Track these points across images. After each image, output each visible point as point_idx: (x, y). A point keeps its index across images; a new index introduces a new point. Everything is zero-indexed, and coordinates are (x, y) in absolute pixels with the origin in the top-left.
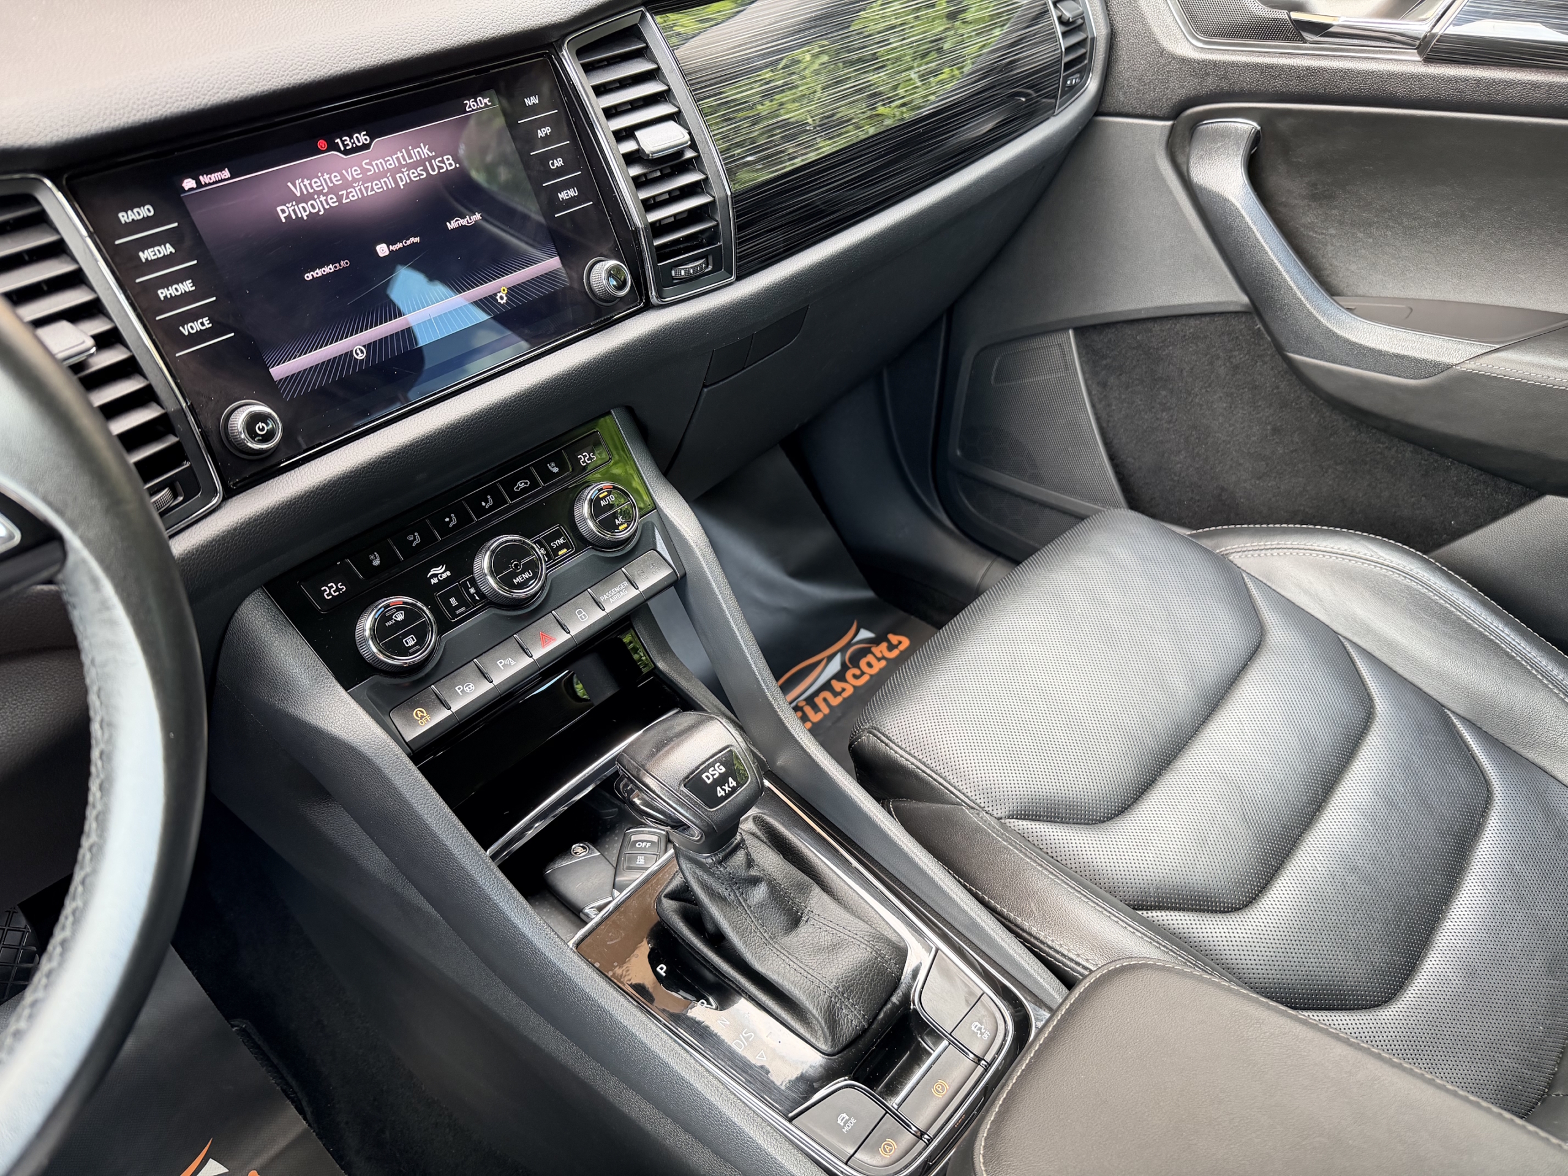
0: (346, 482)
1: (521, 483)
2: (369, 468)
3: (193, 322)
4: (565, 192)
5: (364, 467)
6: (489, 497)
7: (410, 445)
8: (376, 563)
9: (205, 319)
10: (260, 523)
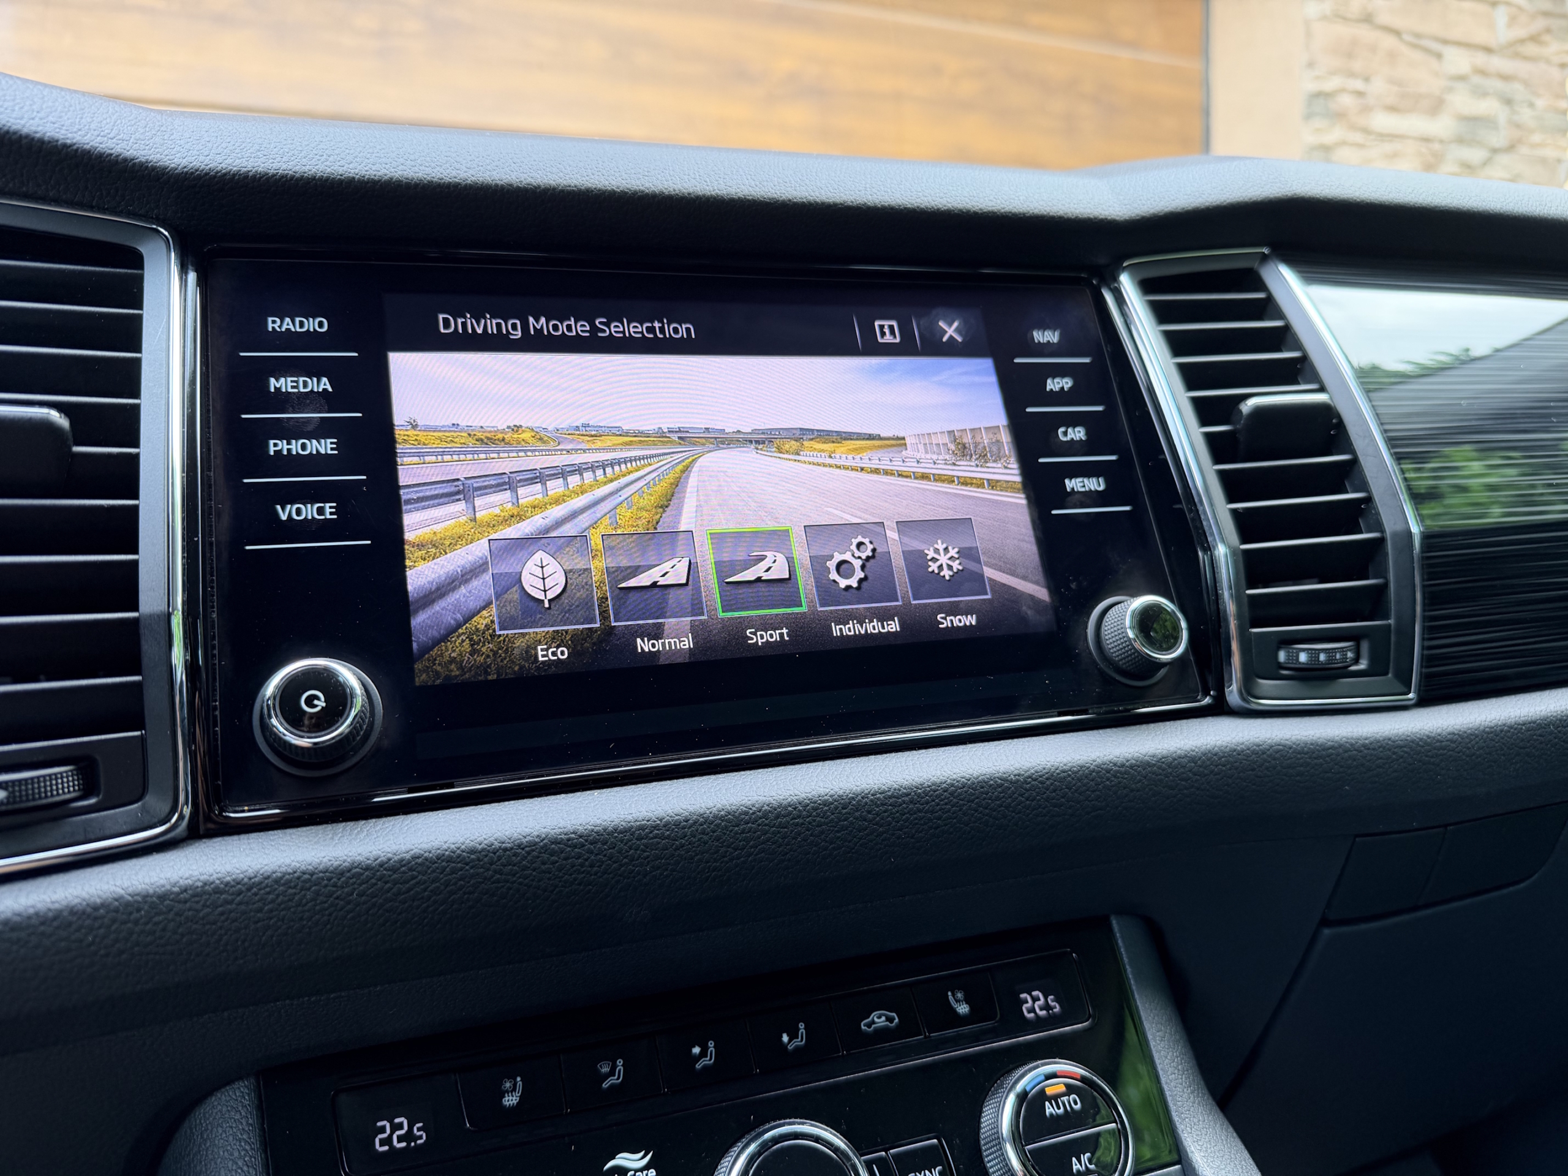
0: (454, 871)
1: (879, 1017)
2: (515, 855)
3: (304, 504)
4: (1080, 479)
5: (505, 850)
6: (802, 1026)
7: (625, 831)
8: (511, 1100)
9: (328, 505)
10: (227, 902)
